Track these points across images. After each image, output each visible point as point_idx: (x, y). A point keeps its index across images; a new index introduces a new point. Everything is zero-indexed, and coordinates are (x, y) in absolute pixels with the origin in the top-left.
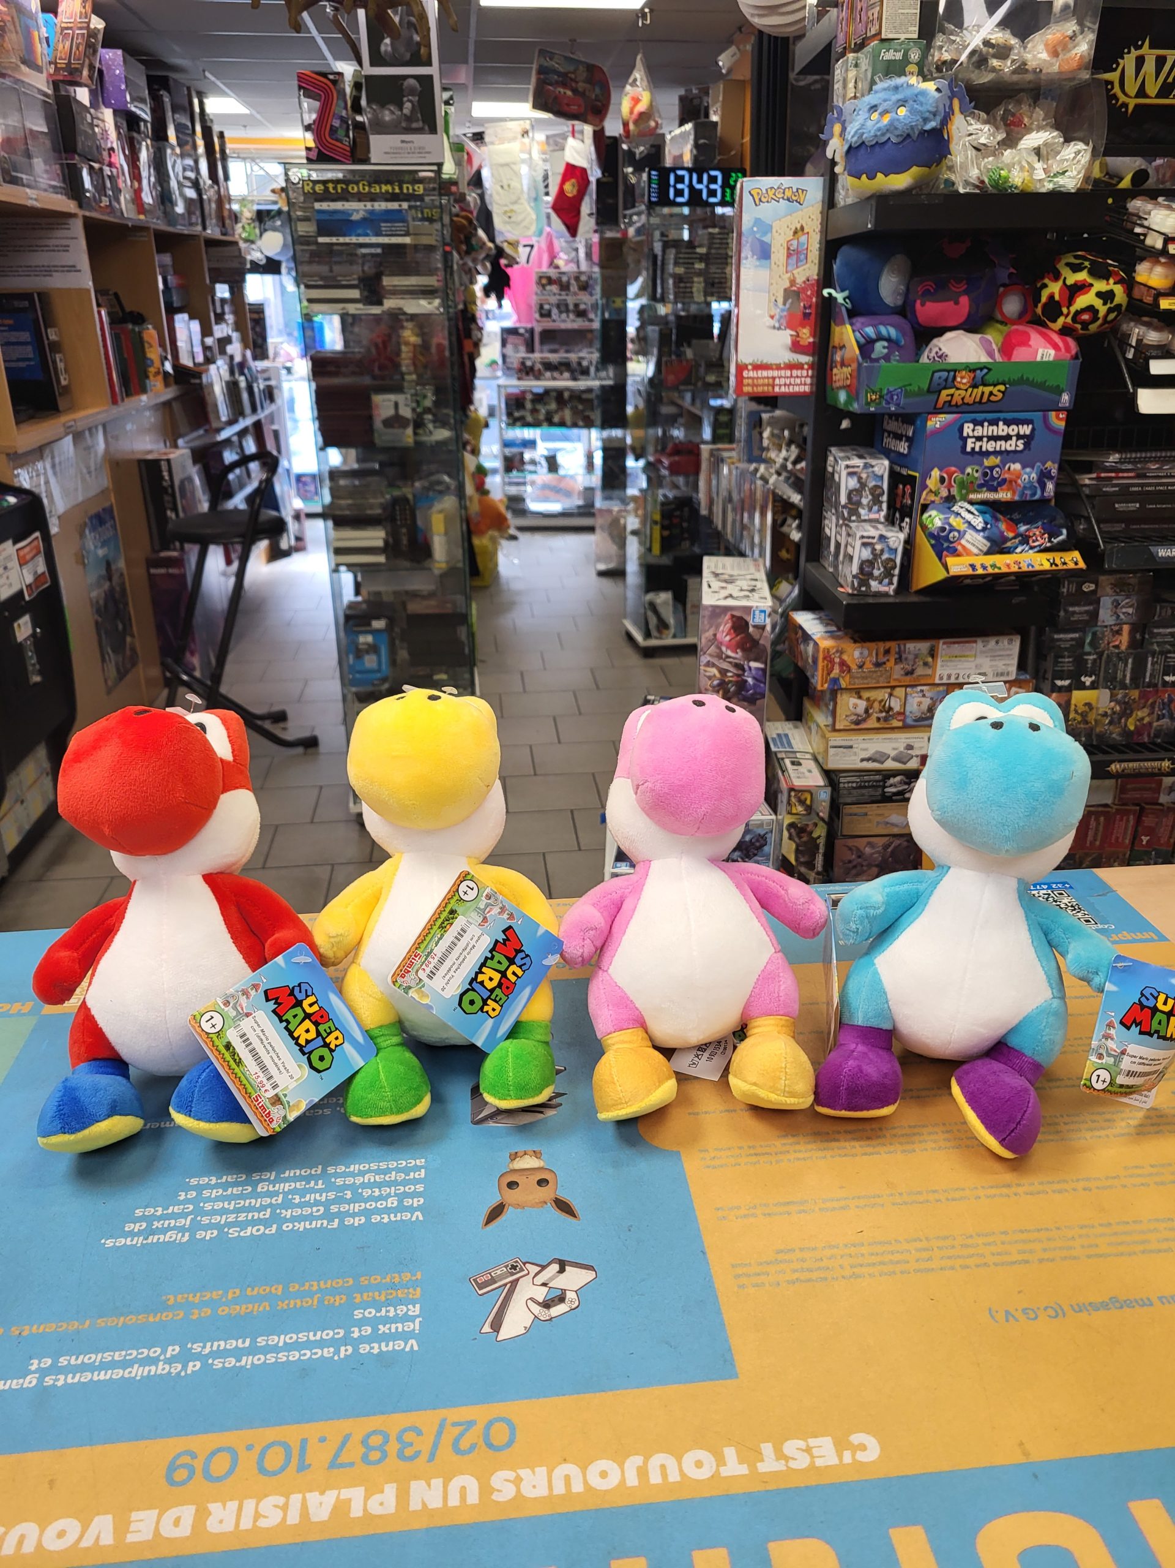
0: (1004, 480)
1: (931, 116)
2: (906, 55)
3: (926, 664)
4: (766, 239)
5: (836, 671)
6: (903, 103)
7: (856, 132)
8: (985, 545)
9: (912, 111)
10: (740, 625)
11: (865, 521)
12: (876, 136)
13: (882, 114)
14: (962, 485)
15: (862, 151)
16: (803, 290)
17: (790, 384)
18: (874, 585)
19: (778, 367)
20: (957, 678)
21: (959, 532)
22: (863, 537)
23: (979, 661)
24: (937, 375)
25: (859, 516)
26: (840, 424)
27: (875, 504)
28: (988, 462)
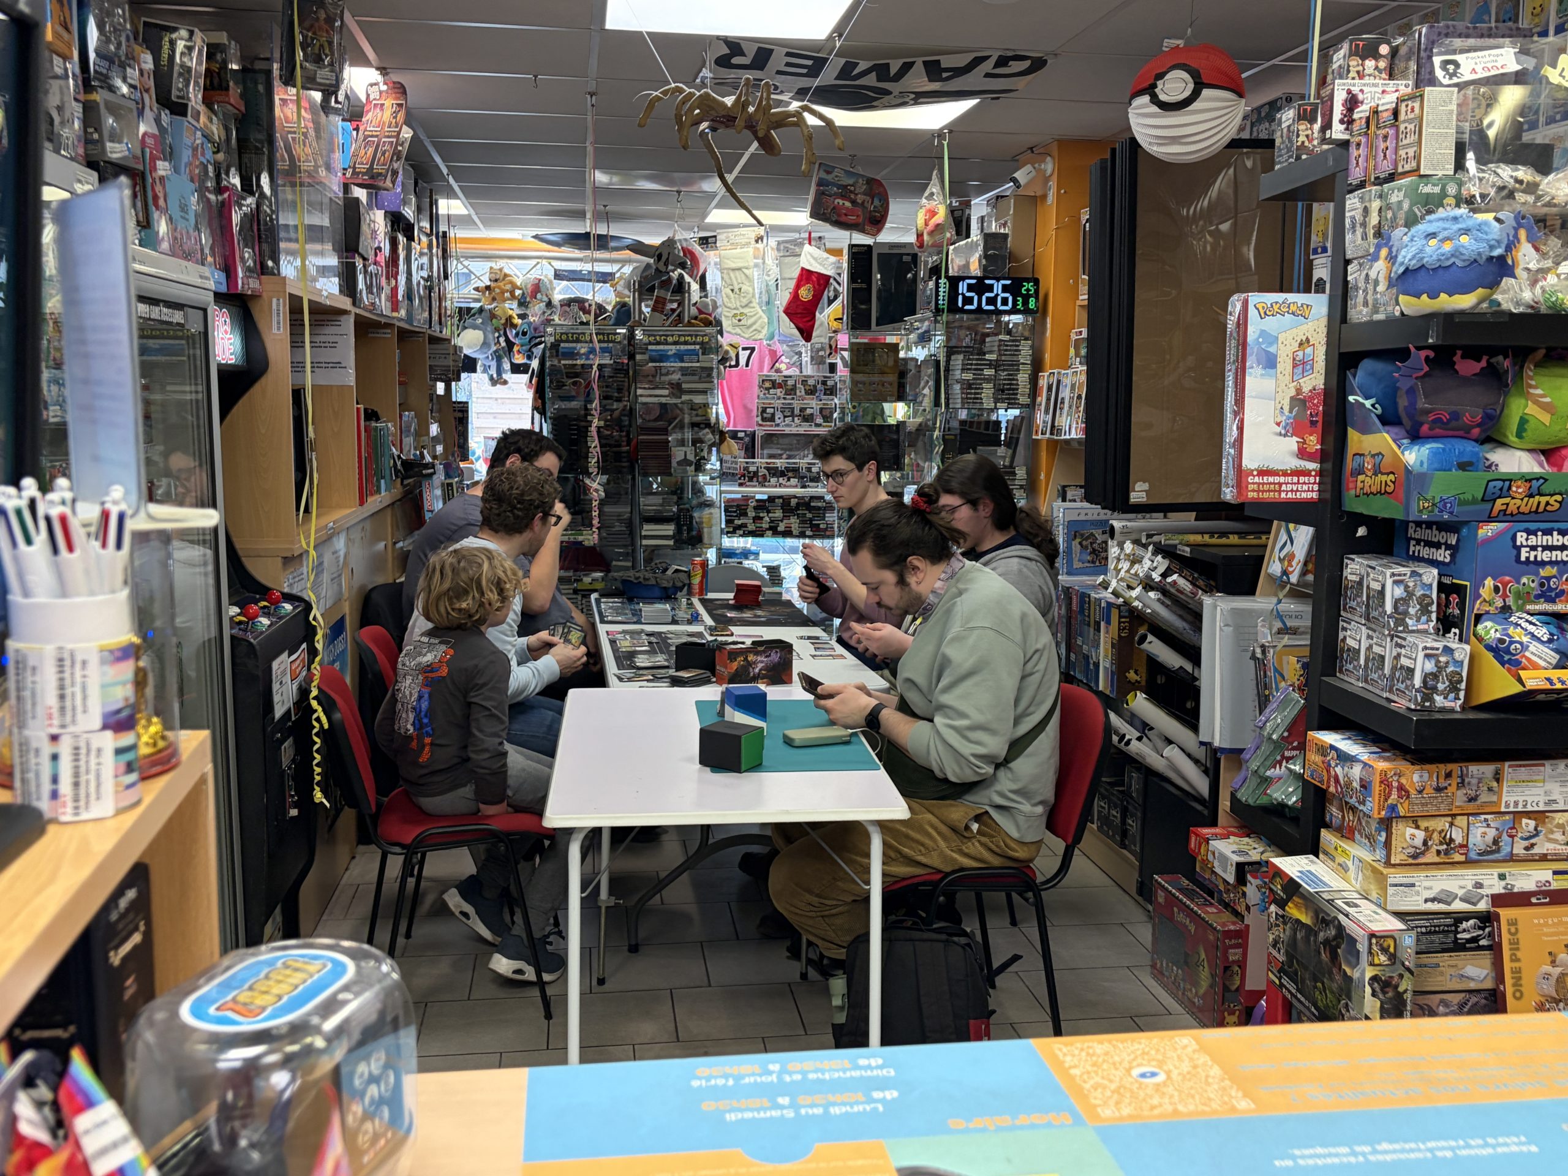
0: (1562, 592)
1: (1495, 245)
2: (1443, 189)
3: (1490, 789)
4: (1272, 349)
5: (1394, 796)
6: (1466, 231)
7: (1414, 257)
8: (1554, 658)
9: (1476, 239)
11: (1413, 631)
12: (1438, 260)
13: (1442, 241)
14: (1518, 595)
15: (1423, 272)
16: (1311, 398)
17: (1298, 491)
18: (1439, 700)
19: (1285, 474)
20: (1525, 806)
21: (1521, 643)
22: (1426, 648)
23: (1549, 786)
24: (1491, 484)
25: (1406, 626)
26: (1357, 530)
27: (1423, 614)
28: (1544, 572)
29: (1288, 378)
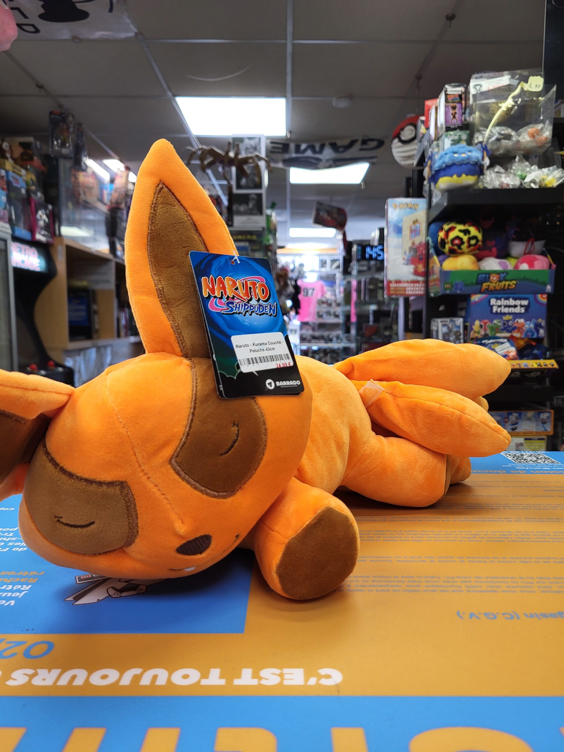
0: (515, 327)
4: (400, 225)
16: (419, 247)
17: (413, 291)
19: (408, 282)
24: (480, 276)
26: (439, 308)
28: (506, 318)
29: (408, 237)
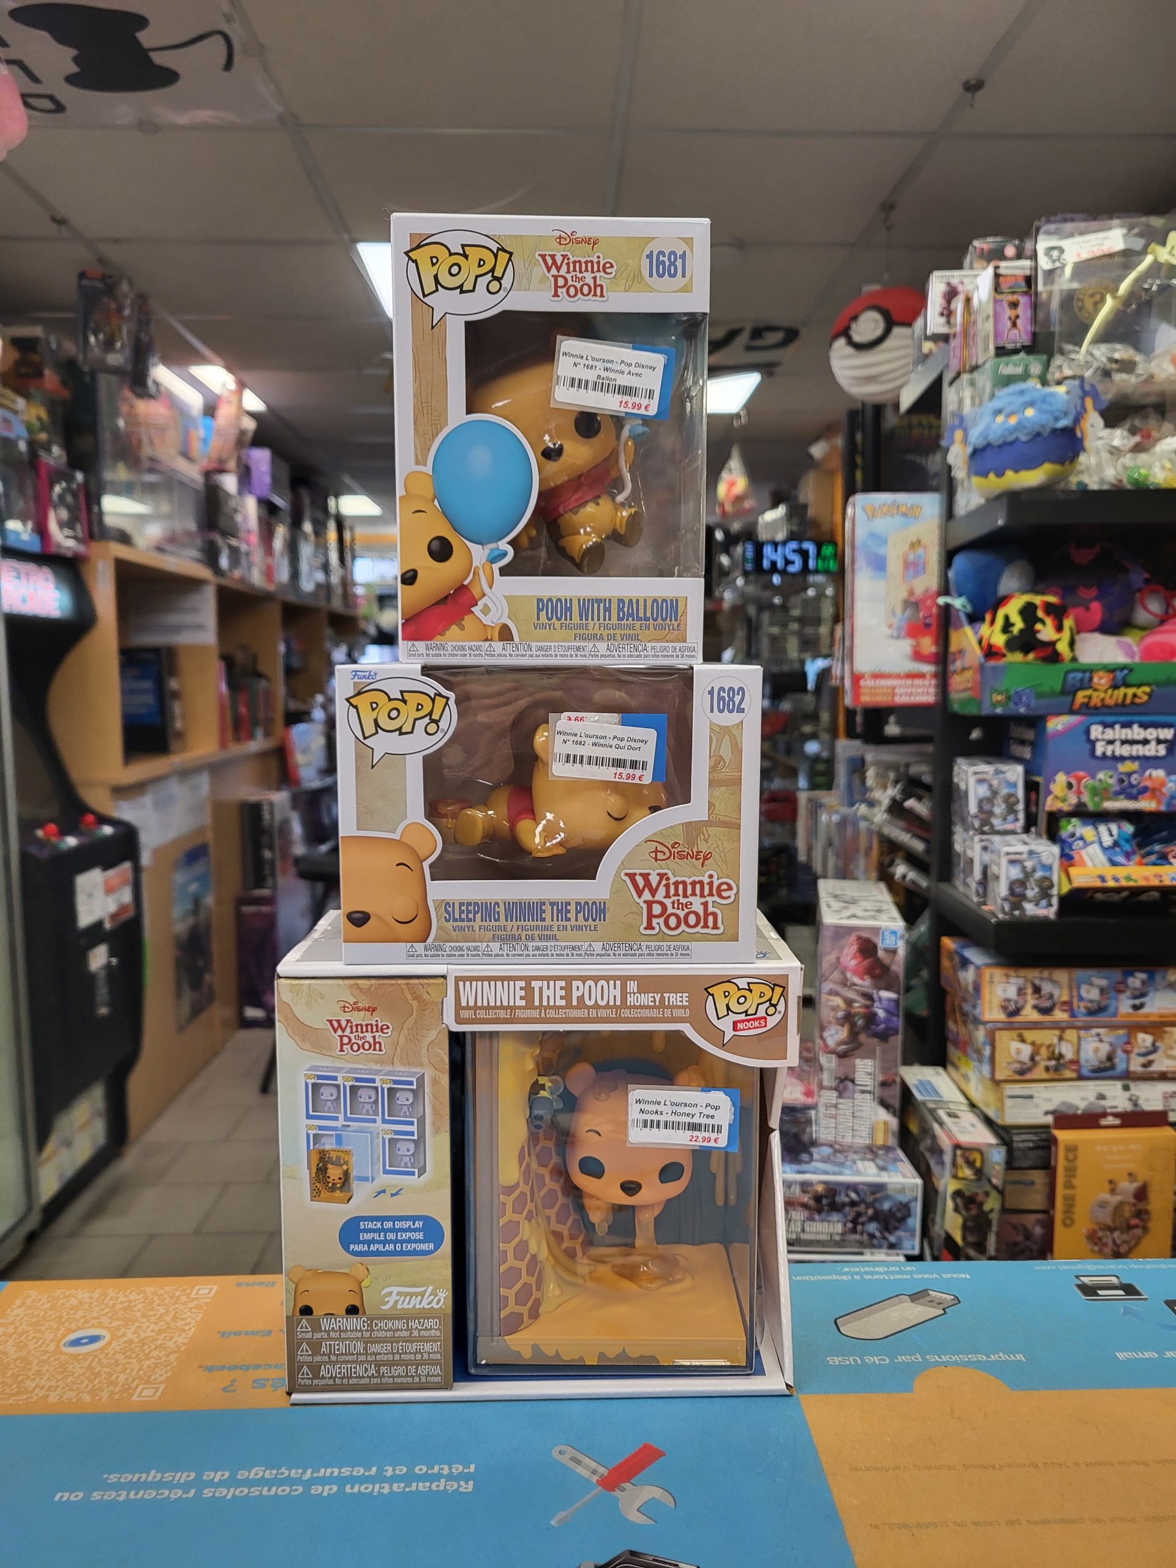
1: (1062, 415)
2: (1025, 369)
4: (882, 551)
6: (1031, 404)
7: (980, 435)
9: (1041, 411)
10: (867, 948)
11: (1000, 832)
12: (1002, 436)
13: (1008, 416)
15: (989, 451)
16: (921, 601)
17: (911, 694)
18: (1029, 908)
24: (1072, 675)
25: (992, 826)
26: (970, 734)
27: (1010, 814)
29: (899, 579)
